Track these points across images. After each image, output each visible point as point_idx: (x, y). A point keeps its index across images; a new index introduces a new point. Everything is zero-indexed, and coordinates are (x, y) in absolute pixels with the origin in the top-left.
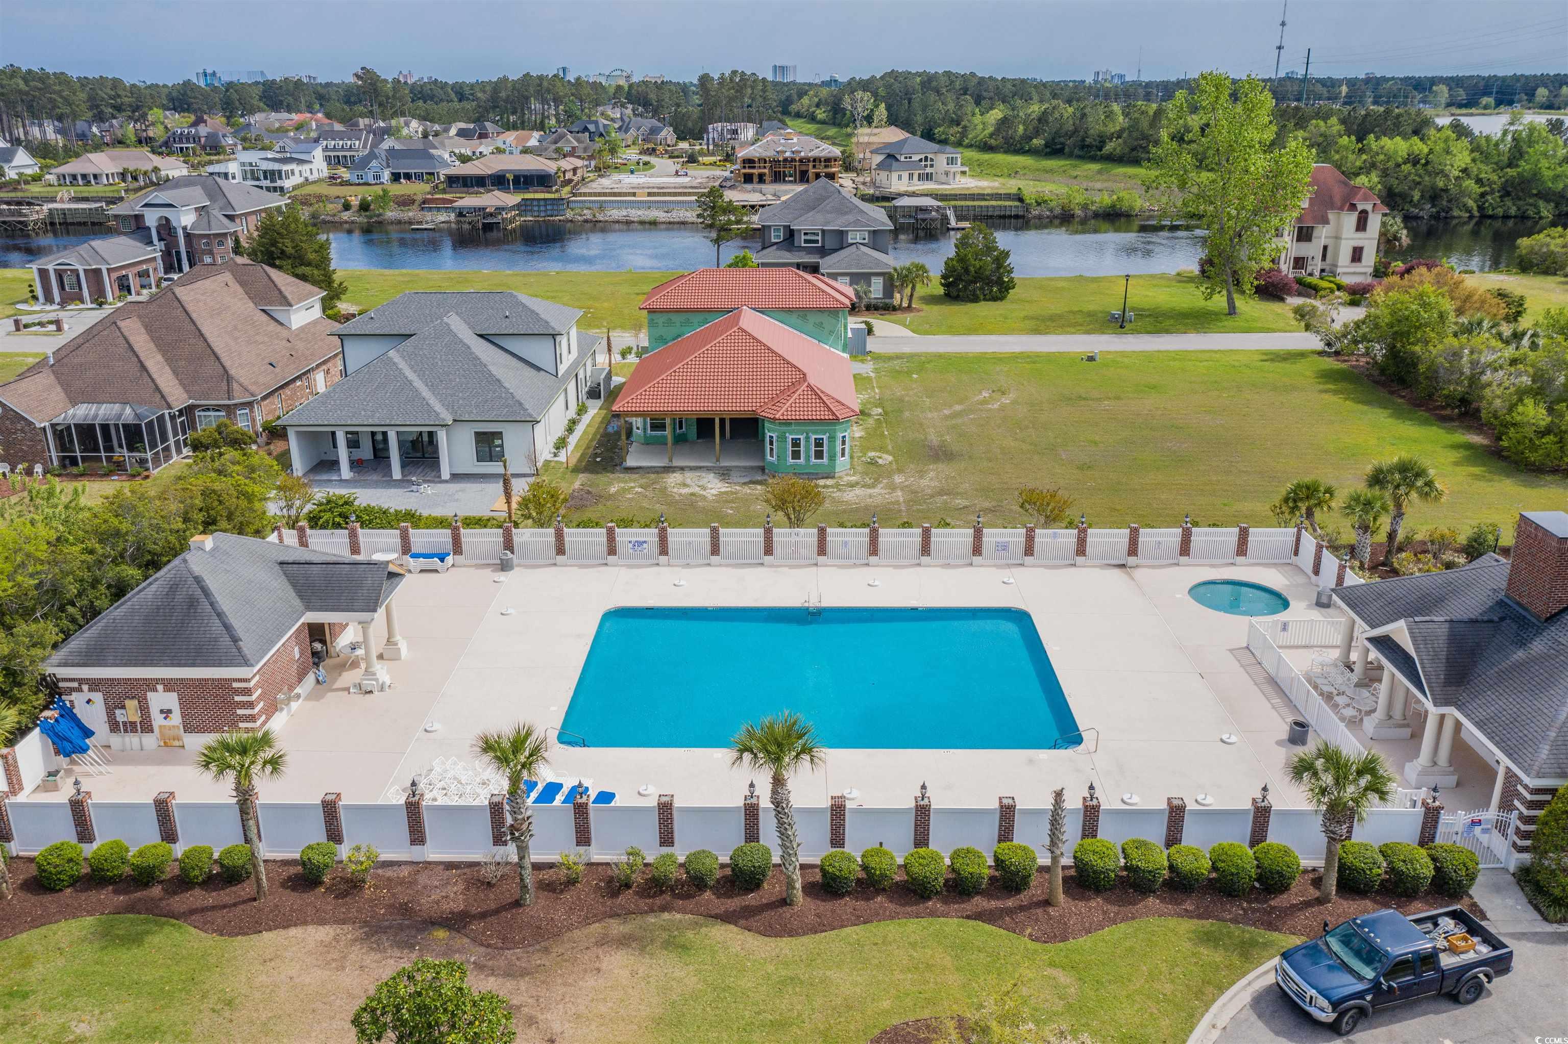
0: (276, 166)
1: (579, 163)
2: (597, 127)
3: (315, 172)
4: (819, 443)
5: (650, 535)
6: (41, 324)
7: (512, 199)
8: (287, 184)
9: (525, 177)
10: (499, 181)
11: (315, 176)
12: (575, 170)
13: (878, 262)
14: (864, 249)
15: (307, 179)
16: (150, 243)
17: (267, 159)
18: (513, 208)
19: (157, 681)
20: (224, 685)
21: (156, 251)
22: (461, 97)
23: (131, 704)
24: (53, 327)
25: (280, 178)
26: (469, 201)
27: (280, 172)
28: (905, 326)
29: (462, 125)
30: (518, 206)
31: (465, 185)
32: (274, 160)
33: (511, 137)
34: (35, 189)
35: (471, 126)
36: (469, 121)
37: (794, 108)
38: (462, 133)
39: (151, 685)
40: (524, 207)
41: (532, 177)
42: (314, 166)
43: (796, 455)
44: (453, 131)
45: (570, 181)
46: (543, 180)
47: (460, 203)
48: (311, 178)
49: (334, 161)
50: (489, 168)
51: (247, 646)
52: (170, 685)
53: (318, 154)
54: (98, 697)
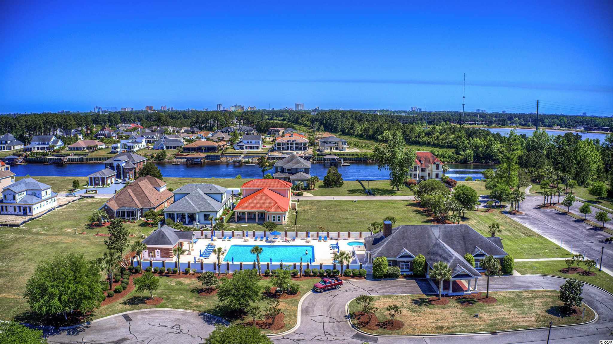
0: (131, 144)
1: (225, 143)
2: (231, 130)
3: (142, 146)
4: (279, 217)
5: (241, 232)
6: (92, 191)
7: (203, 155)
8: (135, 150)
9: (208, 148)
10: (200, 149)
11: (142, 148)
12: (223, 146)
13: (305, 177)
14: (302, 173)
15: (140, 148)
16: (114, 170)
17: (129, 142)
18: (204, 158)
19: (157, 248)
20: (168, 249)
21: (115, 173)
22: (185, 117)
23: (153, 252)
24: (95, 192)
25: (133, 148)
26: (190, 156)
27: (133, 146)
28: (311, 193)
29: (186, 128)
30: (205, 157)
31: (189, 150)
32: (131, 142)
33: (203, 133)
34: (64, 152)
35: (189, 129)
36: (188, 126)
37: (300, 121)
38: (186, 131)
39: (156, 249)
40: (208, 157)
41: (210, 148)
42: (142, 144)
43: (274, 220)
44: (183, 131)
45: (222, 149)
46: (214, 149)
47: (188, 156)
48: (141, 148)
49: (147, 142)
50: (197, 145)
51: (172, 242)
52: (159, 249)
53: (144, 140)
54: (147, 251)
